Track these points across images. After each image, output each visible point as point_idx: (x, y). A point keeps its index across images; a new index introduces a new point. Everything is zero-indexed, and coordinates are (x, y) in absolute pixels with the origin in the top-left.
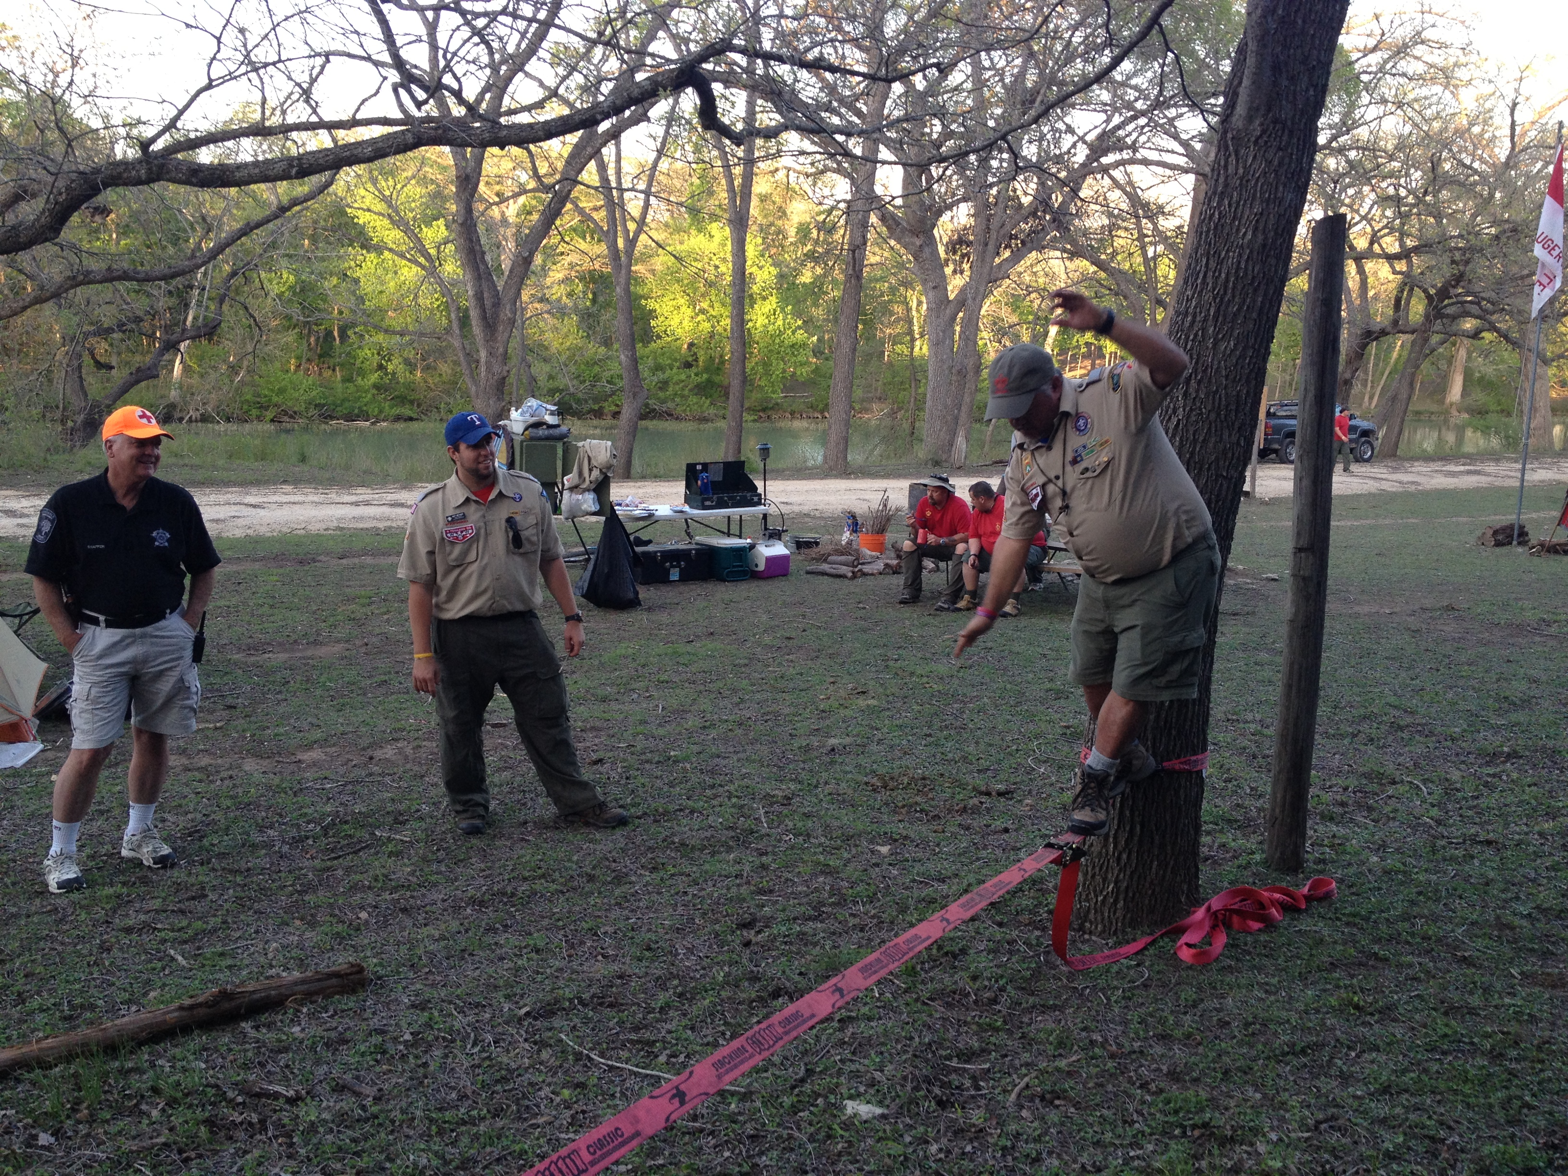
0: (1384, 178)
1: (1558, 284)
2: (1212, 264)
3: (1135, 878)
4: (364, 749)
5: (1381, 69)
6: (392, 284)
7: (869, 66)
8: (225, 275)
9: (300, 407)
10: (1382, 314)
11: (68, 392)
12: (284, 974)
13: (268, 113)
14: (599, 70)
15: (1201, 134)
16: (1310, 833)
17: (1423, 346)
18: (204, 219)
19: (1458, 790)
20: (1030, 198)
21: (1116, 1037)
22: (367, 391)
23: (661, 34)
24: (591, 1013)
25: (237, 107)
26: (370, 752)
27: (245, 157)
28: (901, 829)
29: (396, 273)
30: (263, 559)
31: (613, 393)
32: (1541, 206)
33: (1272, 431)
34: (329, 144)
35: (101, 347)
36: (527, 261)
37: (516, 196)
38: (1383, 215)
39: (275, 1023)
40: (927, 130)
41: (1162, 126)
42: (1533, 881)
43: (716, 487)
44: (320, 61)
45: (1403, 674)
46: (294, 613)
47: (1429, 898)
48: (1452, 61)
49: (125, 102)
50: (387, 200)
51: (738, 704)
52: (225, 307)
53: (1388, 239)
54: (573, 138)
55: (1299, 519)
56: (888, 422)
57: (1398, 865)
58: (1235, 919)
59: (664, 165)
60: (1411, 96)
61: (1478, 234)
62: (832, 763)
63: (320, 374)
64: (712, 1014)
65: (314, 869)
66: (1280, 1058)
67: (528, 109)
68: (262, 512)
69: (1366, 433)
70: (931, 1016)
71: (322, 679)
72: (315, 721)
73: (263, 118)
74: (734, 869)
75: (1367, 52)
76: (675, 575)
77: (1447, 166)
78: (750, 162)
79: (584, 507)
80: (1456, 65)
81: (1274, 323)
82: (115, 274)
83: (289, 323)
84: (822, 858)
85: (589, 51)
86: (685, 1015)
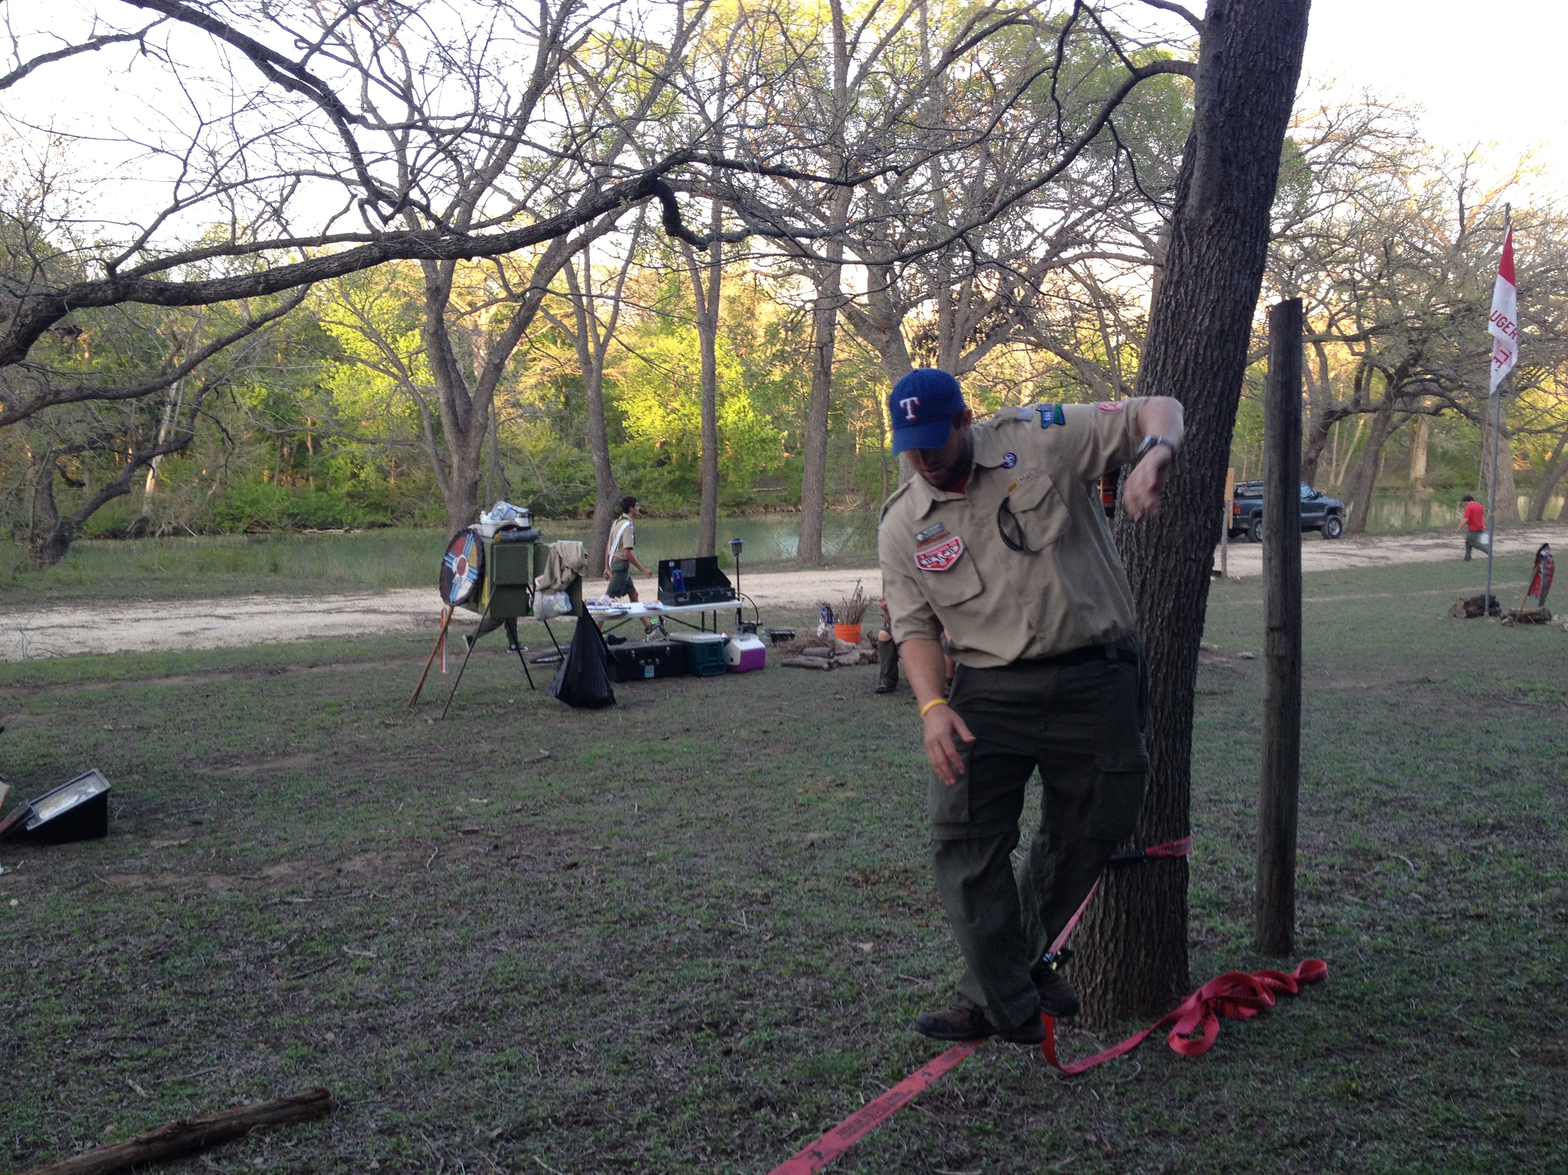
0: (1339, 263)
1: (1514, 359)
2: (1171, 351)
3: (1124, 967)
4: (333, 862)
5: (1331, 159)
6: (365, 394)
7: (830, 171)
8: (196, 390)
9: (273, 517)
10: (1343, 393)
11: (38, 509)
12: (246, 1102)
13: (239, 232)
14: (566, 183)
15: (1157, 227)
16: (1298, 913)
17: (1385, 425)
18: (175, 337)
19: (1445, 864)
20: (992, 294)
21: (1111, 1136)
22: (340, 500)
23: (627, 147)
24: (566, 1133)
25: (208, 227)
26: (337, 865)
27: (217, 274)
28: (882, 924)
29: (369, 383)
30: (231, 671)
31: (587, 493)
32: (1493, 285)
33: (1241, 511)
34: (300, 259)
35: (74, 465)
36: (499, 368)
37: (487, 305)
38: (1340, 300)
39: (236, 1154)
40: (890, 231)
41: (1119, 220)
42: (1527, 954)
43: (689, 583)
44: (291, 180)
45: (1383, 749)
46: (263, 724)
47: (1422, 977)
48: (1399, 149)
49: (97, 226)
50: (360, 314)
51: (714, 801)
52: (197, 422)
53: (1346, 322)
54: (543, 247)
55: (1271, 600)
56: (861, 512)
57: (1389, 943)
58: (1228, 1008)
59: (633, 271)
60: (1362, 184)
61: (1433, 314)
62: (813, 858)
63: (294, 484)
64: (692, 1129)
65: (280, 989)
66: (1278, 1151)
67: (497, 221)
68: (232, 623)
69: (1333, 511)
70: (919, 1121)
71: (290, 791)
72: (282, 834)
73: (234, 238)
74: (713, 974)
75: (1316, 144)
76: (650, 672)
77: (1400, 250)
78: (716, 265)
79: (557, 607)
80: (1403, 153)
81: (1235, 407)
82: (86, 392)
83: (262, 435)
84: (802, 958)
85: (556, 165)
86: (664, 1131)
